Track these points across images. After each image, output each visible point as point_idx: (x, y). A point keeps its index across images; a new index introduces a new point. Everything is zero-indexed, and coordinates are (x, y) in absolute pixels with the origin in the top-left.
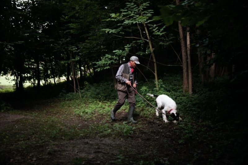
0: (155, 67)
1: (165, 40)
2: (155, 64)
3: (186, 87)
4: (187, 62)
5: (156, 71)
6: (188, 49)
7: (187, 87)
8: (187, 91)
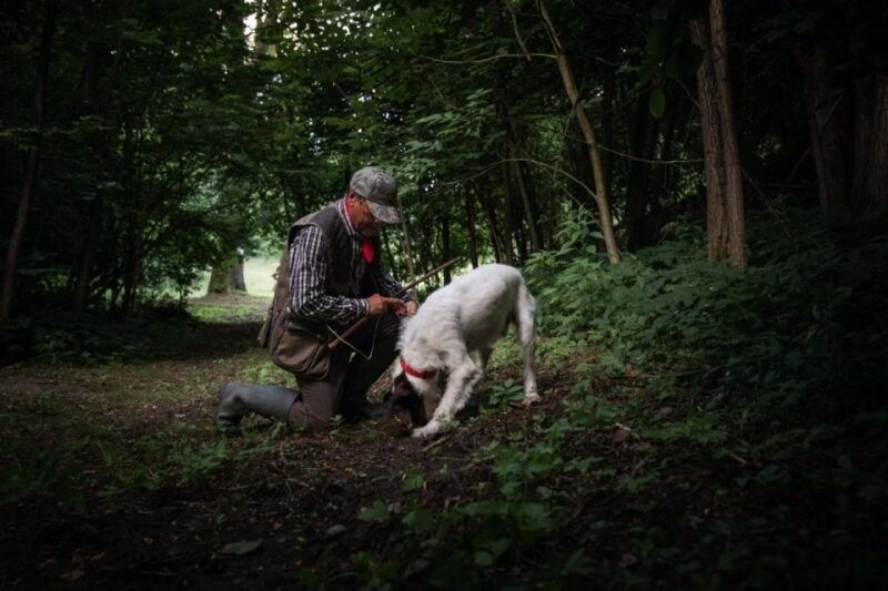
0: (596, 167)
1: (642, 53)
2: (594, 155)
3: (721, 237)
4: (718, 114)
5: (600, 186)
6: (716, 51)
7: (725, 234)
8: (723, 255)
